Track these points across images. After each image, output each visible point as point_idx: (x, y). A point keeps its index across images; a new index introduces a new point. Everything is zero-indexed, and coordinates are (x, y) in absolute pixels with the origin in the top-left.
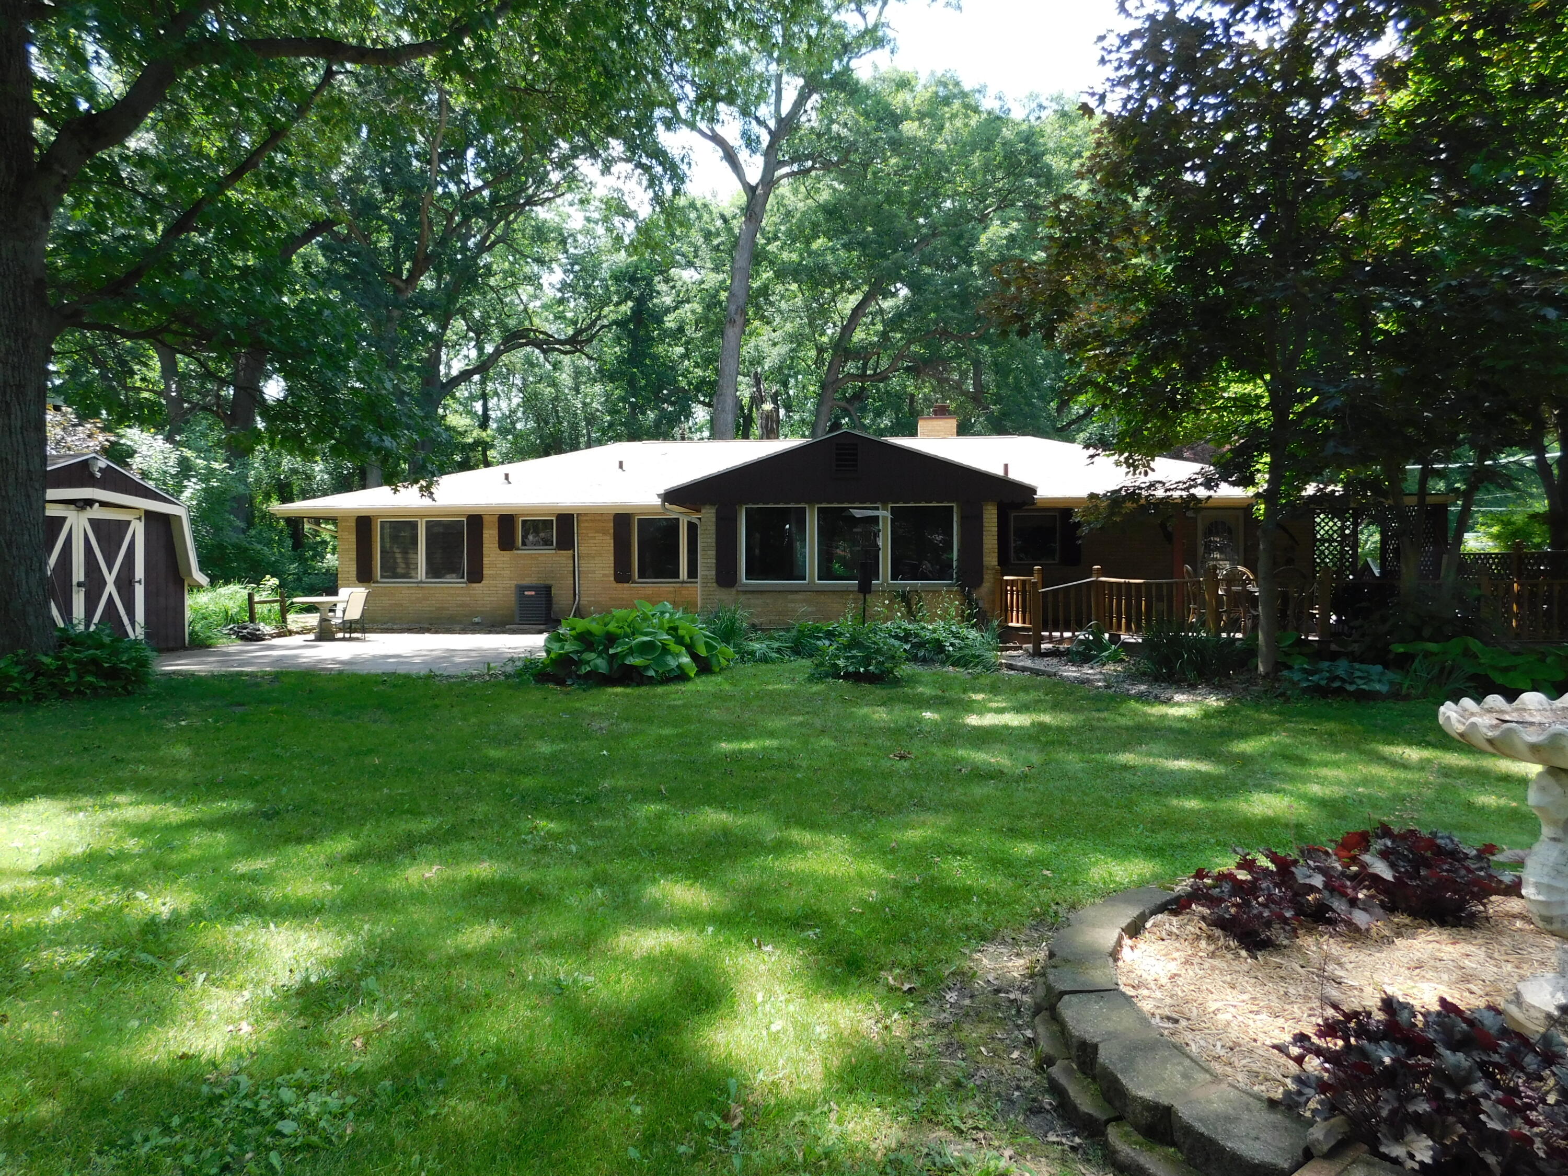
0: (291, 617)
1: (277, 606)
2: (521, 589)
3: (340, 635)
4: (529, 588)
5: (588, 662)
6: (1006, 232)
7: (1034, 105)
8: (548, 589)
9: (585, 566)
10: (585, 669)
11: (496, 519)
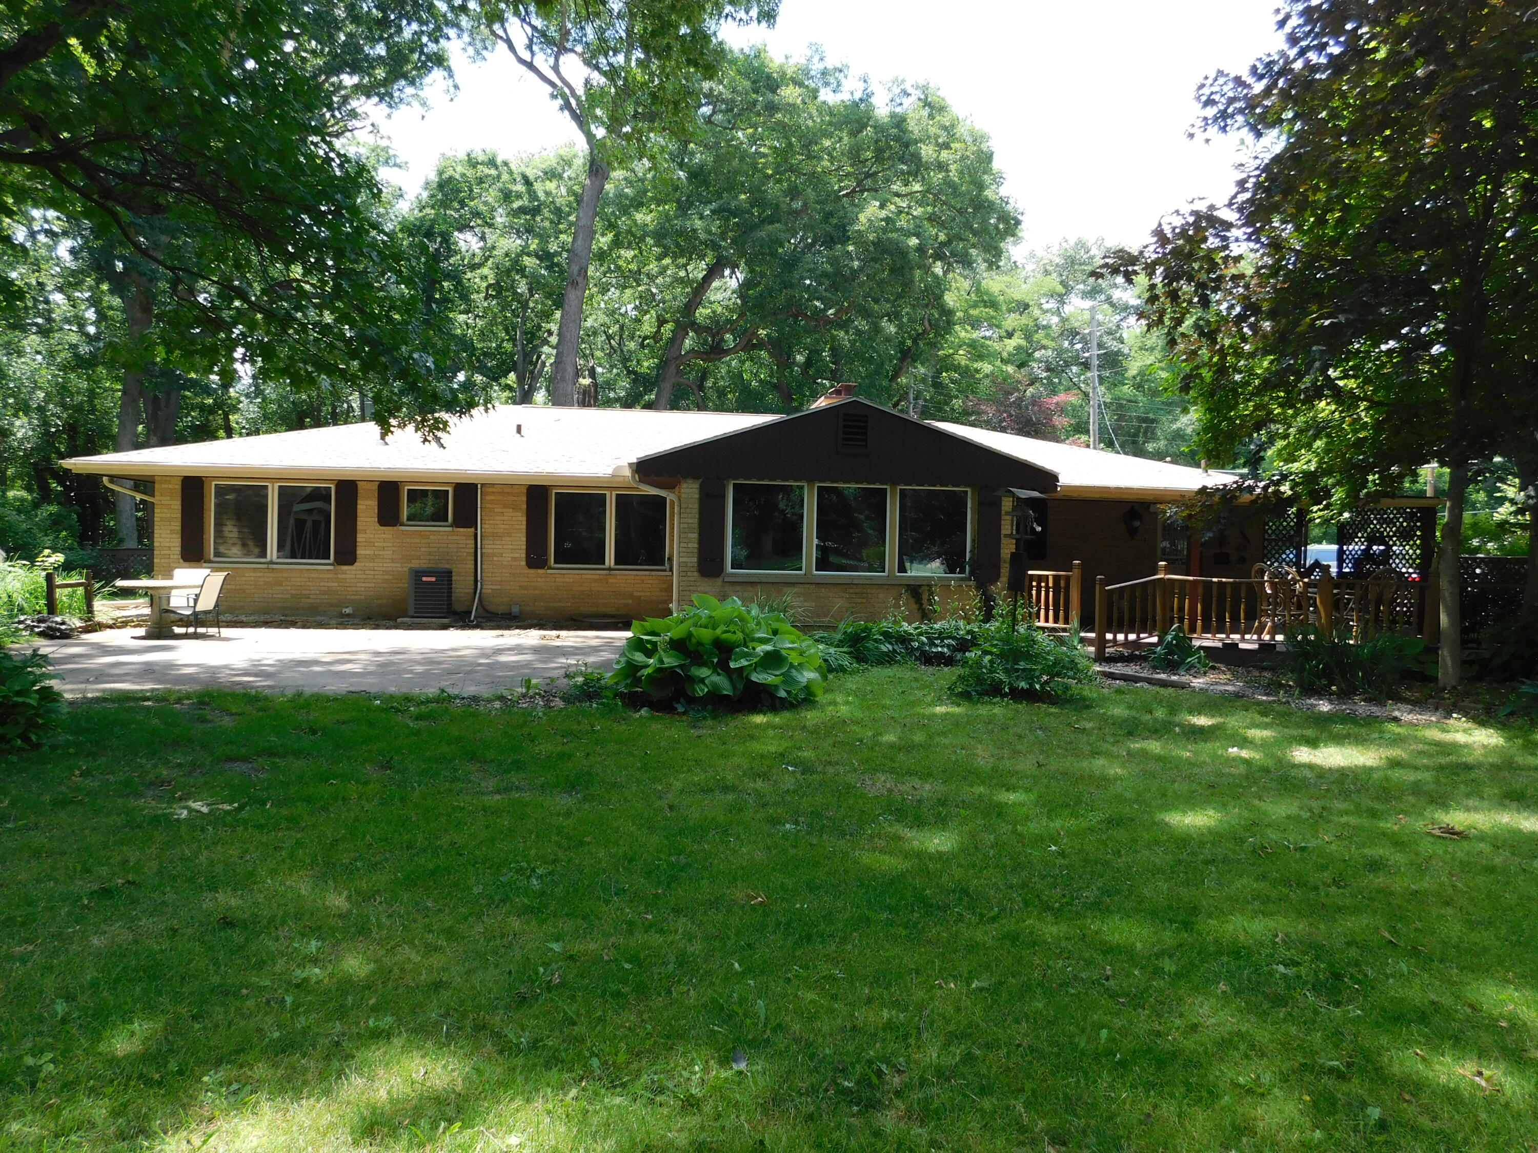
0: (99, 605)
1: (80, 591)
2: (417, 574)
3: (178, 630)
4: (428, 573)
5: (702, 681)
6: (883, 214)
7: (897, 91)
8: (449, 573)
9: (489, 547)
10: (701, 691)
11: (375, 487)
